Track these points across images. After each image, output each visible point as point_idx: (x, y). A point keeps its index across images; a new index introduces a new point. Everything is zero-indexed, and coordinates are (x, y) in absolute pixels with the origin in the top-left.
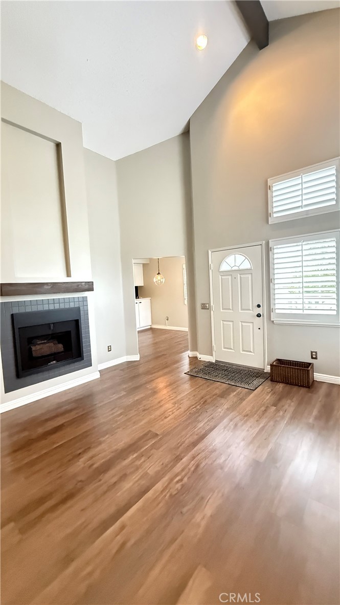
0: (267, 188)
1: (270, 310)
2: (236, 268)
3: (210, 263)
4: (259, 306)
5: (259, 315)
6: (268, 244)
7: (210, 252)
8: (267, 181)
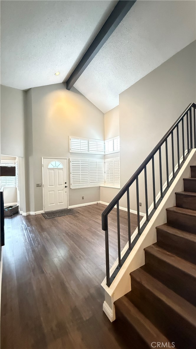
0: (69, 140)
1: (70, 184)
2: (57, 167)
3: (43, 164)
4: (66, 183)
5: (66, 187)
6: (69, 159)
7: (42, 158)
8: (69, 137)
